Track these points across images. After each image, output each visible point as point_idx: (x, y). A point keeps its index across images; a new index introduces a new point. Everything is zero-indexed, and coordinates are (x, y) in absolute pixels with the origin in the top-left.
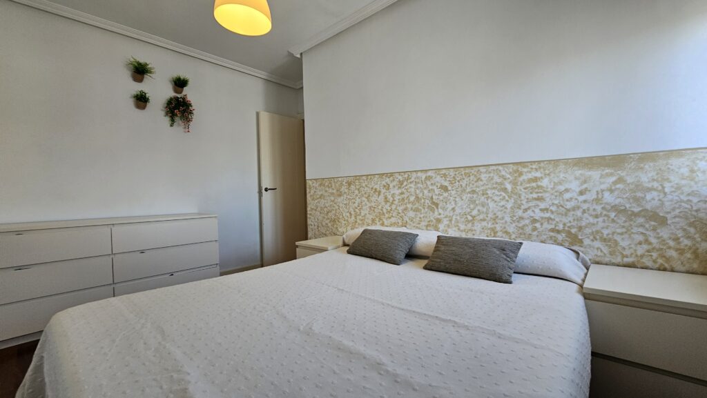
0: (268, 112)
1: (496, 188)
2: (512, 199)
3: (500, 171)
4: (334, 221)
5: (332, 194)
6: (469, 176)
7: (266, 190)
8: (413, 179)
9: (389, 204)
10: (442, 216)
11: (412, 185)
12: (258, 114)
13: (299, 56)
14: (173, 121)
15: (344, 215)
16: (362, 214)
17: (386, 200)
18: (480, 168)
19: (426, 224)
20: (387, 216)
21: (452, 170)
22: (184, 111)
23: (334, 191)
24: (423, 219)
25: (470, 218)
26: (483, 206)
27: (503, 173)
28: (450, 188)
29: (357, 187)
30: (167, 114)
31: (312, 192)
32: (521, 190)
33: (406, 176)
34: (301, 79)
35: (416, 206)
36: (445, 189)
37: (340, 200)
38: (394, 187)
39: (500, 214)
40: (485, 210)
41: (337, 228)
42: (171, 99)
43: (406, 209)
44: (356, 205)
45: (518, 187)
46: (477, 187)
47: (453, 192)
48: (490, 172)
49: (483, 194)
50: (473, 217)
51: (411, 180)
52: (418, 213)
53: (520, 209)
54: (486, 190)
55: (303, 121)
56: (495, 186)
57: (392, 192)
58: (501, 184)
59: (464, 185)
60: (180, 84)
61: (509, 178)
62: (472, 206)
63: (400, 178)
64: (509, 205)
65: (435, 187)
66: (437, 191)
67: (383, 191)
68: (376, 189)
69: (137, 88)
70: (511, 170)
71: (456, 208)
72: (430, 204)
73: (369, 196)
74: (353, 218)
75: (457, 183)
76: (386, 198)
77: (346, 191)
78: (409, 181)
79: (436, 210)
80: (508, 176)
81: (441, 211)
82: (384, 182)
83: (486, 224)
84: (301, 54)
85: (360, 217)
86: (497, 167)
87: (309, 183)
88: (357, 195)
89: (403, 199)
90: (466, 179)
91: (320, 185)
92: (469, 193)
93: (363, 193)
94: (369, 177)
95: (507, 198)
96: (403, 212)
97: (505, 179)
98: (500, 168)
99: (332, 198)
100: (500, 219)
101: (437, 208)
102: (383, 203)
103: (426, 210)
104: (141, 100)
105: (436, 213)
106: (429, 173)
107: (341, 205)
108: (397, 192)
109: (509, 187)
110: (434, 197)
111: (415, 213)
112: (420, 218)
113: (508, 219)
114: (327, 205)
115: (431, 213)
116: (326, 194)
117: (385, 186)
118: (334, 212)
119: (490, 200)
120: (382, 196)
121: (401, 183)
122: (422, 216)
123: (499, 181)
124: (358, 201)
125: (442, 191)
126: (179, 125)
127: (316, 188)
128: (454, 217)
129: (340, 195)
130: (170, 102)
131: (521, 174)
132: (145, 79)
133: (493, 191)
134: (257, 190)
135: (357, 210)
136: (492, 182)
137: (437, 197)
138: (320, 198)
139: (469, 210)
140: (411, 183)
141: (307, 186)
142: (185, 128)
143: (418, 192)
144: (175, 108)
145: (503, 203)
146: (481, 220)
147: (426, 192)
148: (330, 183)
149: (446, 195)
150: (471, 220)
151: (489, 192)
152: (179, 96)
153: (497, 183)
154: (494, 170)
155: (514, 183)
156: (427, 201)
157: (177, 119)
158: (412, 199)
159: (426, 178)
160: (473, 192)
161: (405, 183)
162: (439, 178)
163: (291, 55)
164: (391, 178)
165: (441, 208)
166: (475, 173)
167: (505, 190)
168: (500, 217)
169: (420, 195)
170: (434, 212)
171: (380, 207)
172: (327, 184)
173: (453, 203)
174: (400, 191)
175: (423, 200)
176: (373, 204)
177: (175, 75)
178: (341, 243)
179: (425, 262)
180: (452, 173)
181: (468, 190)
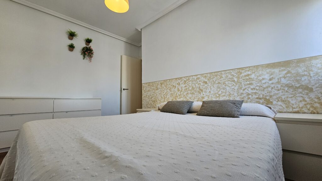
0: (126, 55)
1: (230, 80)
2: (238, 85)
3: (231, 73)
4: (154, 101)
5: (154, 89)
6: (217, 76)
7: (124, 89)
8: (191, 79)
9: (179, 92)
10: (204, 95)
11: (190, 82)
12: (121, 56)
14: (84, 57)
15: (159, 98)
16: (167, 97)
17: (178, 90)
18: (222, 72)
19: (197, 99)
20: (179, 97)
21: (209, 74)
22: (89, 53)
24: (195, 98)
25: (218, 95)
26: (224, 89)
27: (233, 73)
28: (208, 82)
29: (165, 85)
30: (82, 54)
31: (145, 89)
32: (241, 80)
33: (188, 78)
34: (141, 42)
35: (192, 92)
36: (206, 83)
37: (157, 91)
38: (182, 84)
39: (232, 93)
40: (225, 91)
41: (155, 105)
42: (84, 47)
43: (188, 93)
44: (165, 93)
46: (221, 81)
47: (210, 84)
48: (227, 74)
49: (224, 84)
53: (241, 89)
54: (225, 82)
55: (141, 60)
56: (229, 80)
57: (181, 86)
58: (232, 78)
59: (214, 80)
60: (88, 41)
62: (218, 90)
63: (185, 79)
64: (236, 88)
65: (201, 82)
66: (202, 84)
67: (177, 86)
68: (174, 85)
69: (70, 42)
70: (236, 72)
71: (211, 91)
72: (199, 90)
73: (171, 89)
74: (163, 99)
75: (211, 79)
77: (160, 87)
79: (202, 93)
80: (235, 75)
81: (204, 93)
82: (177, 82)
83: (226, 98)
84: (141, 29)
85: (166, 99)
86: (230, 71)
87: (143, 85)
88: (165, 89)
89: (186, 89)
90: (215, 78)
91: (148, 86)
92: (217, 84)
93: (168, 87)
94: (171, 80)
95: (235, 85)
96: (186, 95)
99: (154, 91)
100: (232, 95)
102: (177, 92)
103: (197, 93)
104: (71, 47)
106: (198, 76)
107: (157, 94)
108: (183, 86)
109: (236, 80)
110: (201, 87)
111: (192, 95)
113: (236, 94)
114: (151, 94)
115: (199, 94)
116: (151, 89)
117: (178, 84)
118: (154, 97)
119: (227, 86)
120: (176, 89)
121: (185, 82)
122: (195, 96)
124: (166, 91)
125: (204, 84)
126: (87, 59)
127: (146, 87)
128: (210, 95)
129: (157, 89)
131: (241, 73)
133: (228, 82)
134: (120, 89)
135: (165, 96)
136: (228, 78)
137: (202, 87)
138: (148, 91)
139: (217, 92)
141: (142, 86)
142: (89, 60)
143: (193, 85)
145: (233, 87)
146: (223, 96)
147: (197, 85)
148: (153, 84)
149: (206, 85)
150: (218, 97)
152: (88, 46)
153: (230, 78)
154: (228, 72)
155: (238, 78)
156: (197, 89)
158: (190, 88)
159: (197, 78)
160: (219, 83)
161: (187, 82)
162: (202, 78)
163: (137, 30)
164: (181, 80)
165: (204, 92)
166: (220, 75)
167: (234, 81)
169: (194, 87)
171: (175, 94)
172: (151, 85)
173: (210, 89)
174: (185, 85)
175: (195, 89)
176: (172, 92)
178: (157, 109)
180: (209, 75)
181: (217, 82)
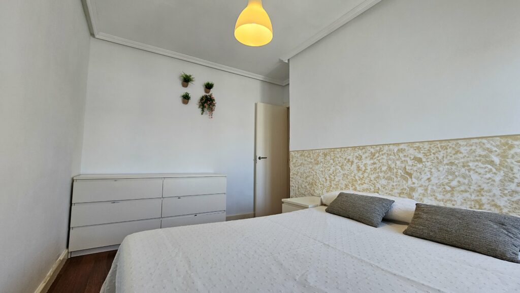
0: (263, 103)
1: (480, 160)
2: (502, 172)
3: (484, 144)
4: (312, 184)
5: (311, 162)
6: (447, 149)
7: (260, 158)
8: (385, 151)
9: (361, 172)
10: (416, 185)
11: (384, 157)
12: (256, 105)
13: (287, 61)
14: (203, 111)
15: (320, 180)
16: (337, 180)
17: (359, 169)
18: (459, 141)
19: (399, 191)
20: (359, 182)
21: (427, 143)
22: (210, 104)
23: (313, 161)
24: (395, 187)
25: (448, 188)
26: (464, 177)
27: (488, 146)
28: (424, 160)
29: (332, 157)
30: (200, 107)
31: (294, 161)
32: (512, 163)
33: (378, 148)
35: (388, 175)
36: (420, 160)
37: (317, 167)
38: (366, 158)
39: (485, 186)
40: (466, 181)
41: (314, 190)
42: (203, 97)
43: (378, 177)
44: (331, 172)
45: (508, 160)
46: (456, 159)
47: (428, 164)
48: (471, 145)
49: (464, 166)
50: (453, 188)
51: (383, 152)
52: (390, 181)
53: (513, 182)
54: (468, 162)
55: (288, 108)
56: (478, 158)
57: (364, 162)
58: (486, 156)
59: (440, 157)
60: (209, 87)
61: (496, 151)
62: (450, 177)
63: (372, 150)
64: (497, 178)
65: (408, 159)
66: (410, 163)
67: (356, 161)
68: (349, 160)
69: (184, 91)
70: (498, 143)
71: (432, 179)
72: (403, 174)
73: (343, 165)
74: (328, 182)
75: (433, 155)
76: (358, 167)
77: (322, 160)
78: (381, 153)
79: (409, 179)
80: (495, 149)
81: (414, 180)
82: (356, 154)
83: (469, 196)
84: (289, 60)
85: (335, 182)
86: (480, 140)
87: (292, 154)
88: (332, 164)
89: (375, 169)
90: (442, 152)
91: (301, 155)
92: (447, 164)
93: (337, 162)
94: (343, 149)
95: (494, 170)
96: (375, 179)
97: (491, 152)
98: (484, 141)
99: (311, 166)
100: (486, 191)
101: (411, 178)
102: (356, 172)
103: (399, 179)
104: (186, 98)
105: (410, 182)
106: (402, 146)
107: (318, 172)
108: (369, 162)
109: (497, 160)
110: (407, 168)
111: (386, 181)
112: (393, 186)
113: (498, 193)
114: (306, 171)
115: (404, 182)
116: (305, 163)
117: (357, 157)
118: (312, 177)
119: (472, 172)
120: (354, 166)
121: (373, 155)
122: (394, 184)
123: (483, 153)
124: (333, 168)
125: (416, 162)
126: (206, 114)
127: (297, 158)
128: (430, 187)
129: (317, 164)
130: (202, 99)
131: (511, 147)
132: (189, 86)
133: (476, 163)
134: (253, 158)
135: (332, 176)
136: (474, 154)
137: (410, 168)
138: (301, 165)
139: (447, 181)
140: (382, 154)
141: (291, 156)
142: (210, 115)
143: (390, 162)
144: (205, 103)
145: (488, 176)
146: (462, 191)
147: (398, 163)
148: (309, 154)
149: (420, 166)
150: (450, 191)
151: (471, 164)
152: (208, 95)
153: (480, 156)
154: (476, 143)
155: (504, 156)
156: (400, 171)
157: (205, 110)
158: (384, 168)
159: (398, 150)
160: (452, 164)
161: (377, 155)
162: (411, 151)
163: (281, 61)
164: (364, 150)
165: (415, 178)
166: (454, 146)
167: (492, 163)
168: (486, 189)
169: (393, 166)
170: (407, 181)
171: (353, 175)
172: (306, 155)
173: (428, 174)
174: (372, 162)
175: (395, 170)
176: (346, 172)
177: (206, 82)
178: (319, 203)
179: (405, 227)
180: (427, 146)
181: (446, 161)
